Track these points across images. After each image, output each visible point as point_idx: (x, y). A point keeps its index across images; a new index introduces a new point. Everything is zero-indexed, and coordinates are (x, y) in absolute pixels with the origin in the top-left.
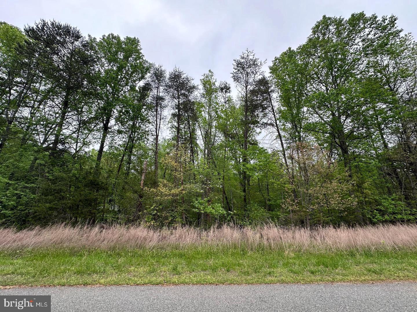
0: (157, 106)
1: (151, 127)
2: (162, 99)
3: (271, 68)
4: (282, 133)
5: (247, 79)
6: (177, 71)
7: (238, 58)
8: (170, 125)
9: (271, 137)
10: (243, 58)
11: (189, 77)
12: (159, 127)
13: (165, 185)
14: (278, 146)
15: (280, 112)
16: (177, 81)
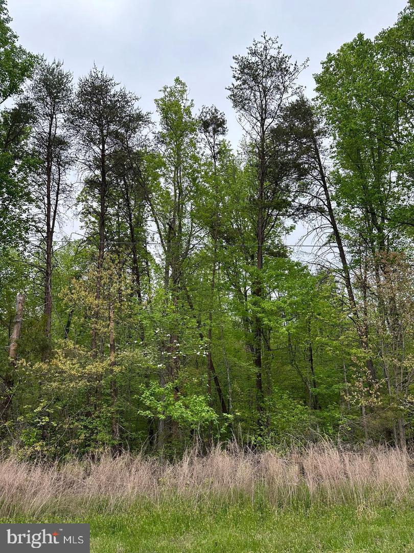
0: (49, 159)
1: (35, 211)
2: (61, 143)
3: (318, 79)
4: (343, 230)
5: (264, 102)
6: (100, 76)
7: (244, 53)
8: (81, 207)
9: (317, 239)
10: (254, 53)
11: (127, 92)
12: (55, 212)
13: (69, 354)
14: (332, 258)
15: (338, 180)
16: (98, 102)
